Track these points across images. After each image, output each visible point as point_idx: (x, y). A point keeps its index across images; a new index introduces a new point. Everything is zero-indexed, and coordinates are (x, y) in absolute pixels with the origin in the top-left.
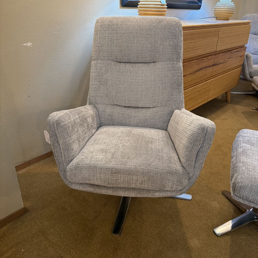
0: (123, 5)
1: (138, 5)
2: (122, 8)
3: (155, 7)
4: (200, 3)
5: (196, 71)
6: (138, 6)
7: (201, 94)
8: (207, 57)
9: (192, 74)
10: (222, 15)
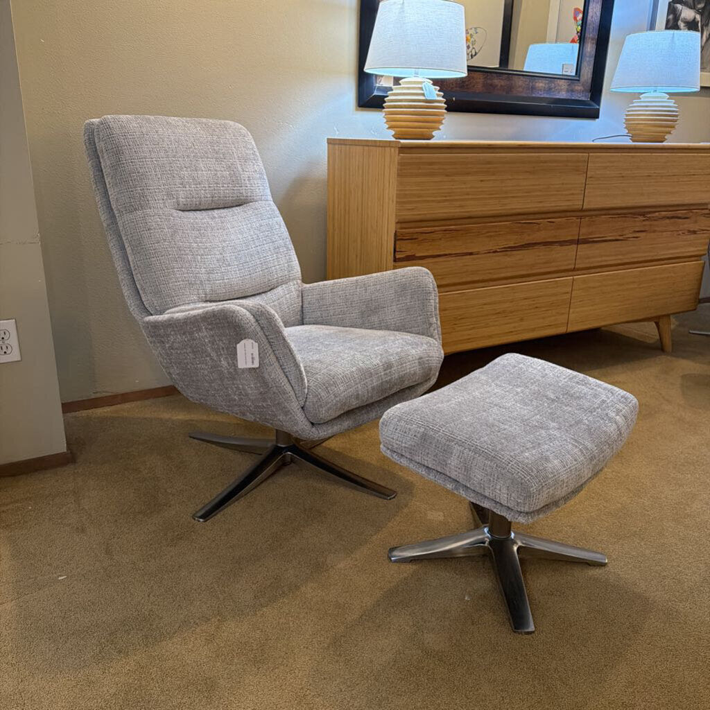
0: (361, 103)
1: (385, 102)
2: (362, 110)
3: (411, 105)
4: (595, 103)
5: (513, 248)
6: (384, 105)
7: (537, 307)
8: (549, 220)
9: (497, 254)
10: (641, 130)
